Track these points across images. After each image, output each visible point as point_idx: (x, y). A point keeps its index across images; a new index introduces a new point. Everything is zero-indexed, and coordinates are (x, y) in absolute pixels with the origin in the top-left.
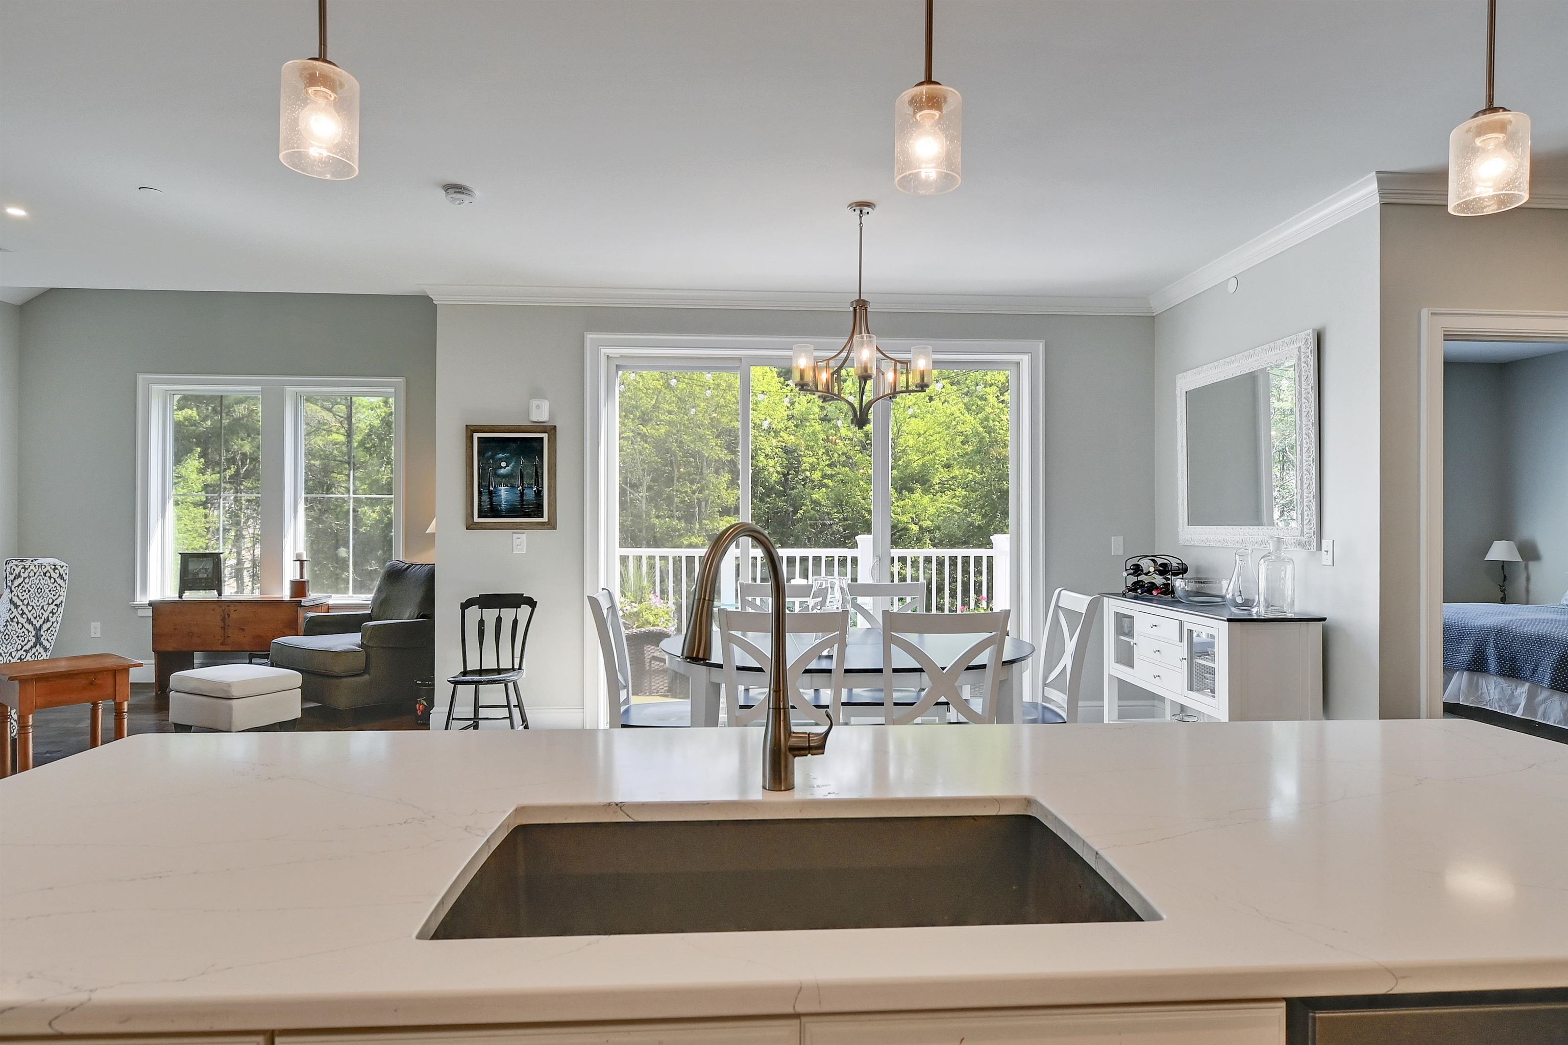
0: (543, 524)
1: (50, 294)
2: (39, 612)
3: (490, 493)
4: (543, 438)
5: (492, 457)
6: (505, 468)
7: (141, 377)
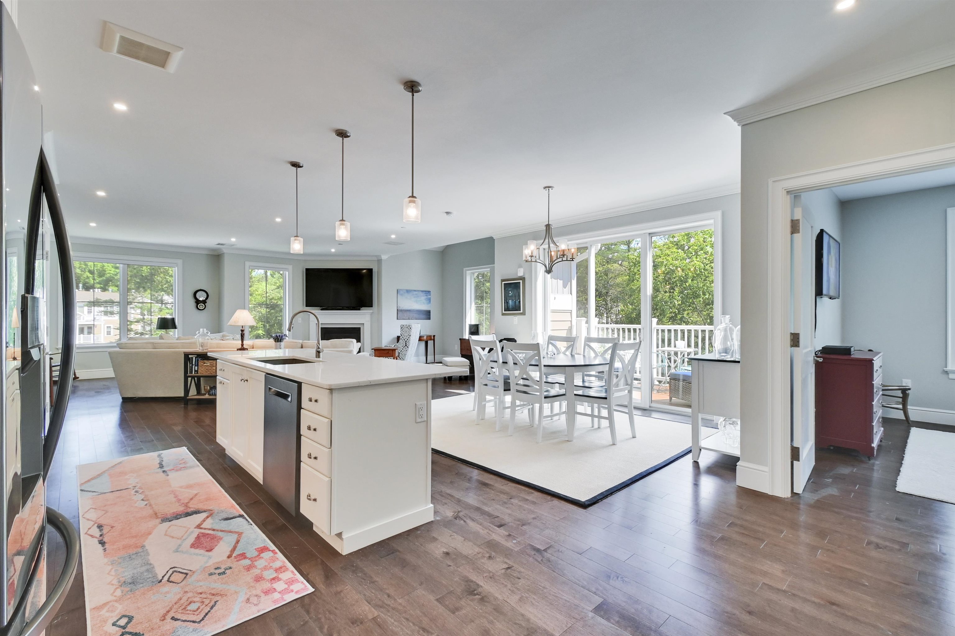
0: (521, 313)
1: (448, 247)
2: (406, 337)
3: (507, 302)
4: (520, 282)
5: (508, 290)
6: (511, 294)
7: (464, 269)
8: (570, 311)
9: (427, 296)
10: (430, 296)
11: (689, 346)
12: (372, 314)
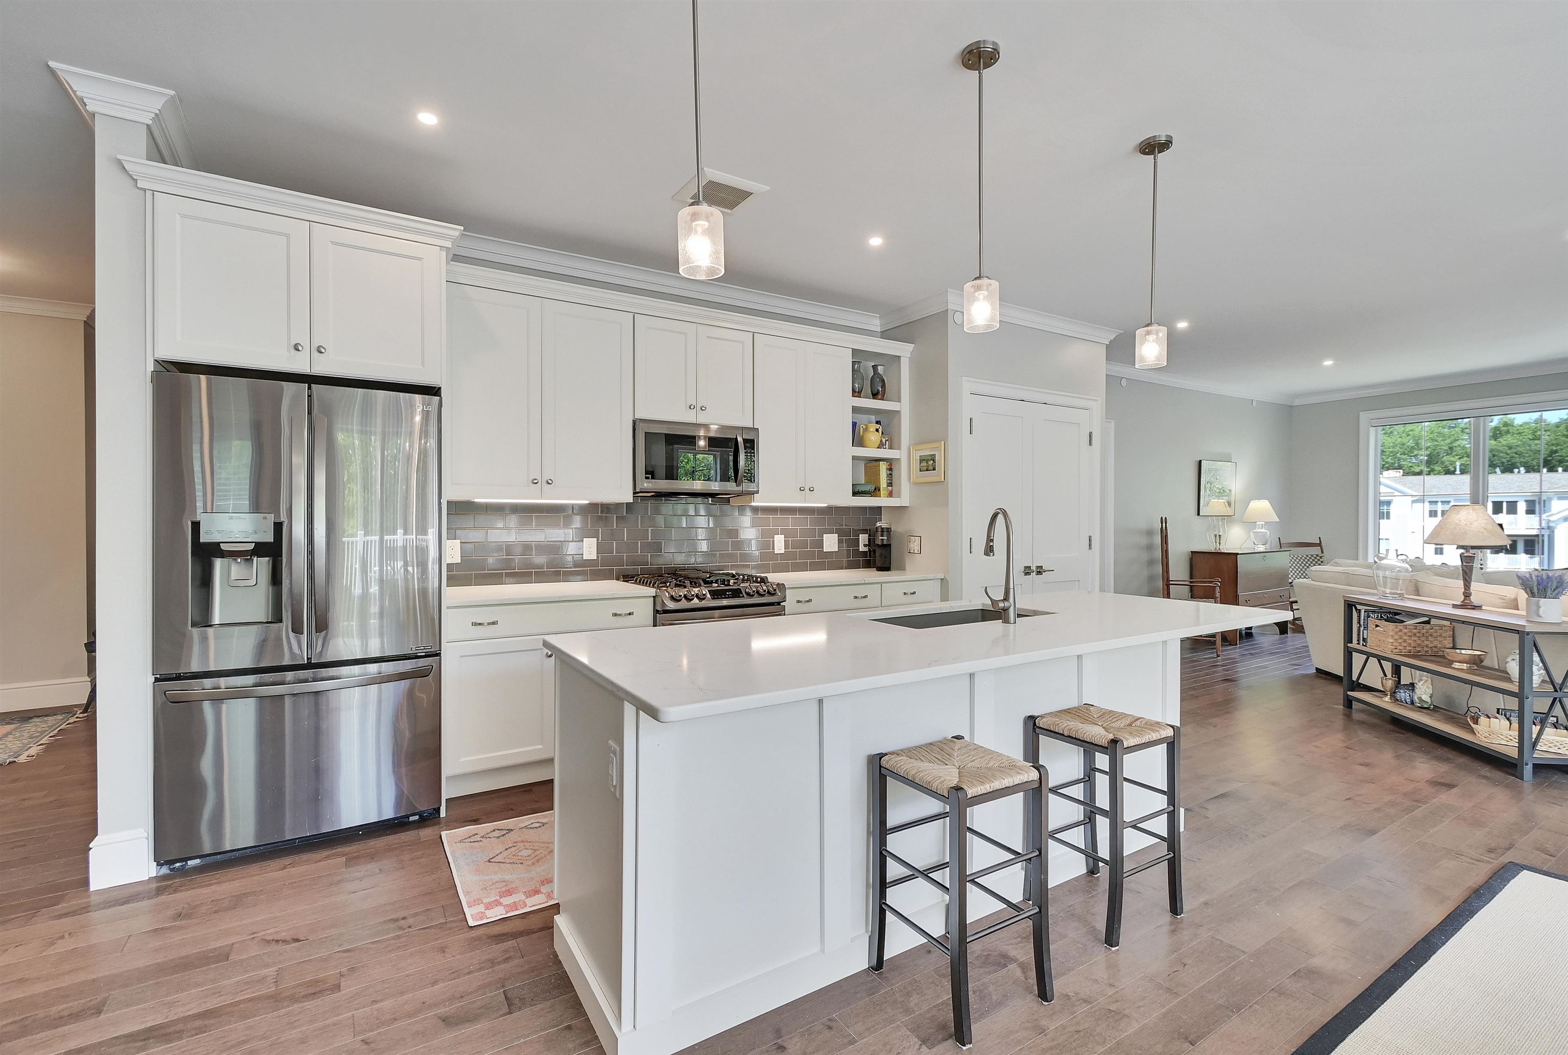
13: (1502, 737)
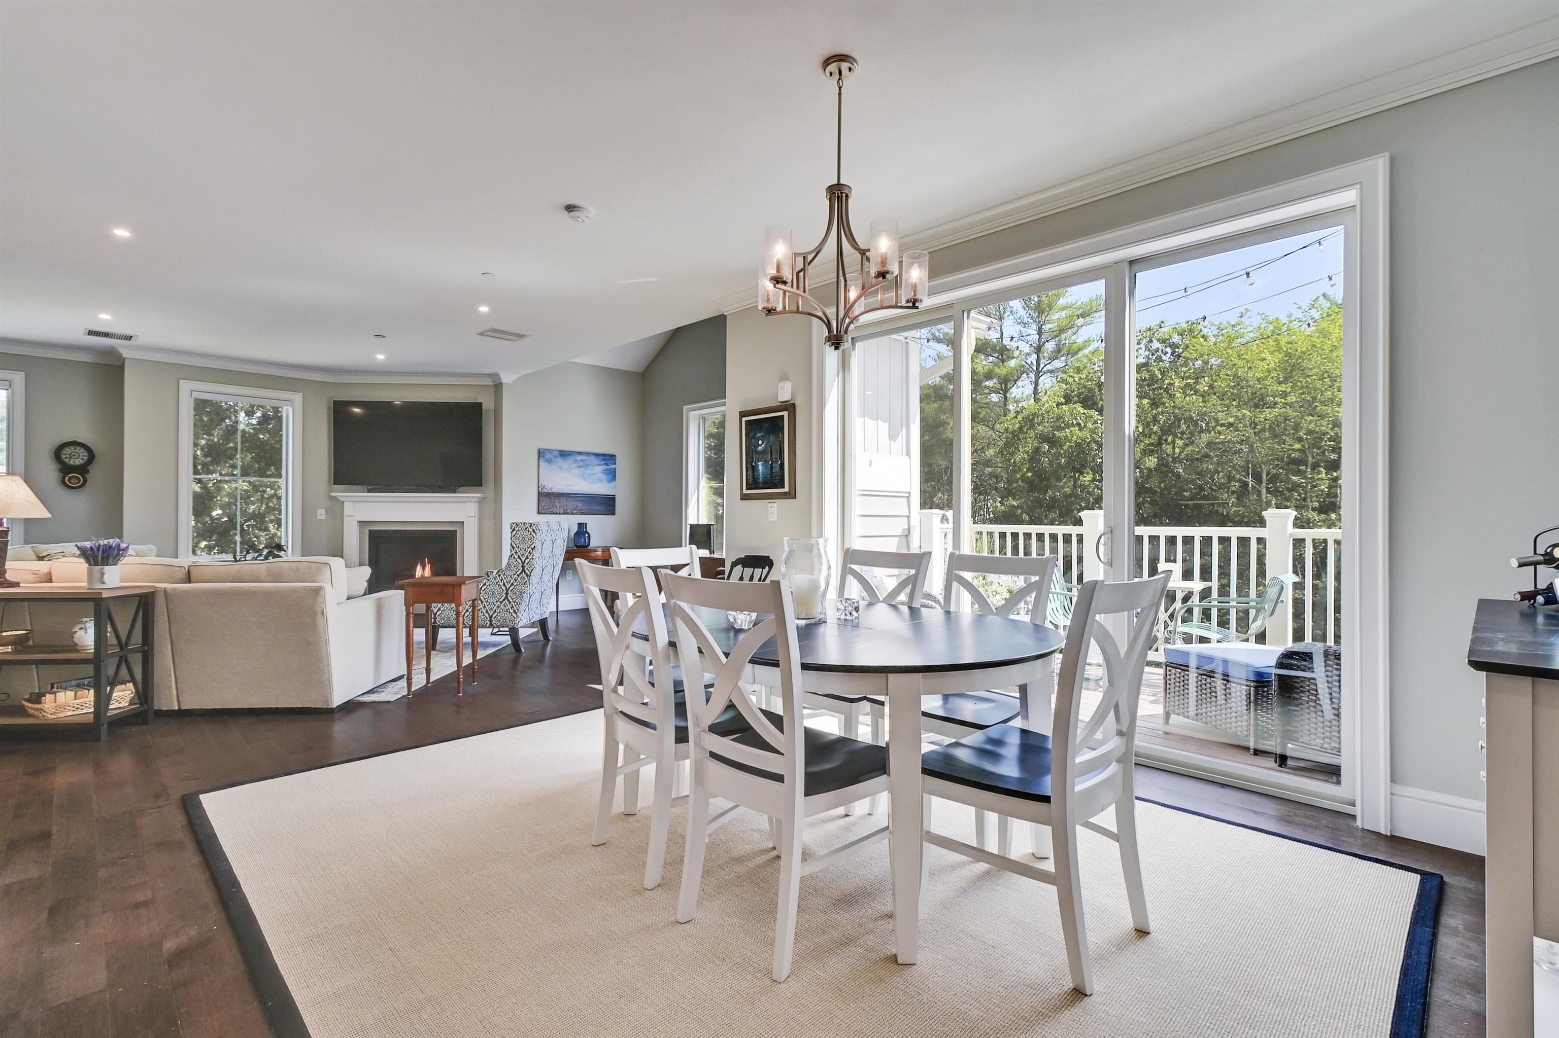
0: (785, 493)
2: (524, 552)
3: (753, 467)
4: (783, 415)
5: (754, 437)
6: (761, 445)
7: (685, 407)
8: (907, 495)
9: (607, 465)
10: (613, 466)
11: (1187, 575)
12: (481, 502)
13: (69, 708)
